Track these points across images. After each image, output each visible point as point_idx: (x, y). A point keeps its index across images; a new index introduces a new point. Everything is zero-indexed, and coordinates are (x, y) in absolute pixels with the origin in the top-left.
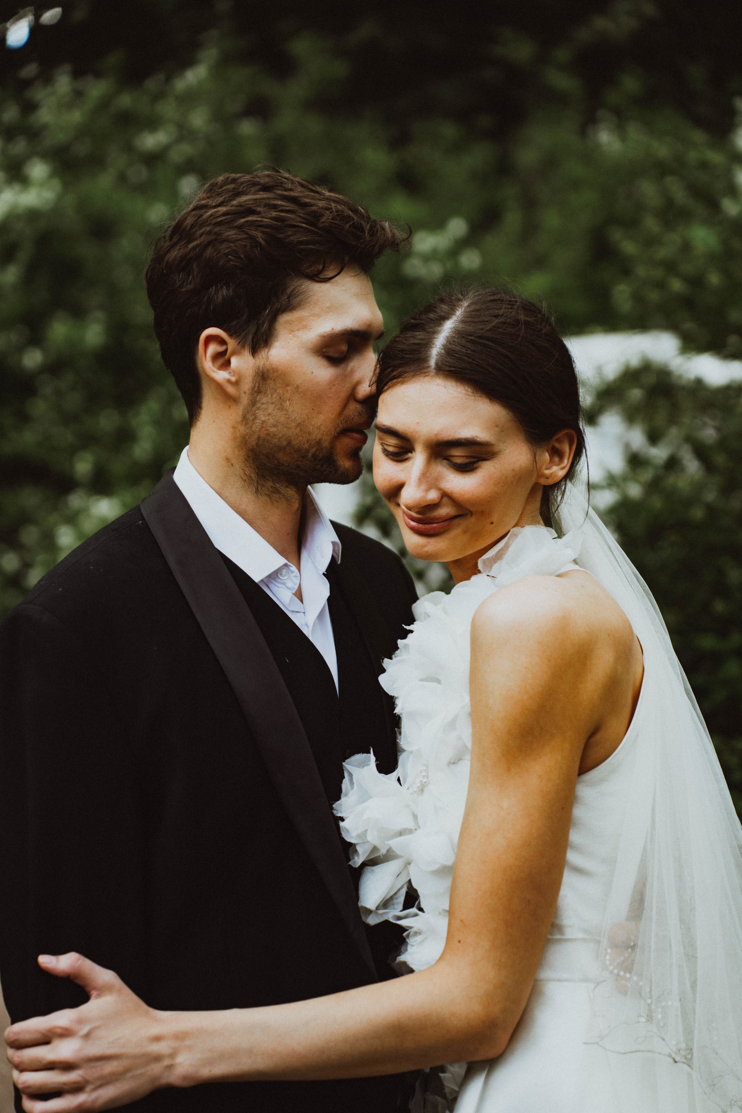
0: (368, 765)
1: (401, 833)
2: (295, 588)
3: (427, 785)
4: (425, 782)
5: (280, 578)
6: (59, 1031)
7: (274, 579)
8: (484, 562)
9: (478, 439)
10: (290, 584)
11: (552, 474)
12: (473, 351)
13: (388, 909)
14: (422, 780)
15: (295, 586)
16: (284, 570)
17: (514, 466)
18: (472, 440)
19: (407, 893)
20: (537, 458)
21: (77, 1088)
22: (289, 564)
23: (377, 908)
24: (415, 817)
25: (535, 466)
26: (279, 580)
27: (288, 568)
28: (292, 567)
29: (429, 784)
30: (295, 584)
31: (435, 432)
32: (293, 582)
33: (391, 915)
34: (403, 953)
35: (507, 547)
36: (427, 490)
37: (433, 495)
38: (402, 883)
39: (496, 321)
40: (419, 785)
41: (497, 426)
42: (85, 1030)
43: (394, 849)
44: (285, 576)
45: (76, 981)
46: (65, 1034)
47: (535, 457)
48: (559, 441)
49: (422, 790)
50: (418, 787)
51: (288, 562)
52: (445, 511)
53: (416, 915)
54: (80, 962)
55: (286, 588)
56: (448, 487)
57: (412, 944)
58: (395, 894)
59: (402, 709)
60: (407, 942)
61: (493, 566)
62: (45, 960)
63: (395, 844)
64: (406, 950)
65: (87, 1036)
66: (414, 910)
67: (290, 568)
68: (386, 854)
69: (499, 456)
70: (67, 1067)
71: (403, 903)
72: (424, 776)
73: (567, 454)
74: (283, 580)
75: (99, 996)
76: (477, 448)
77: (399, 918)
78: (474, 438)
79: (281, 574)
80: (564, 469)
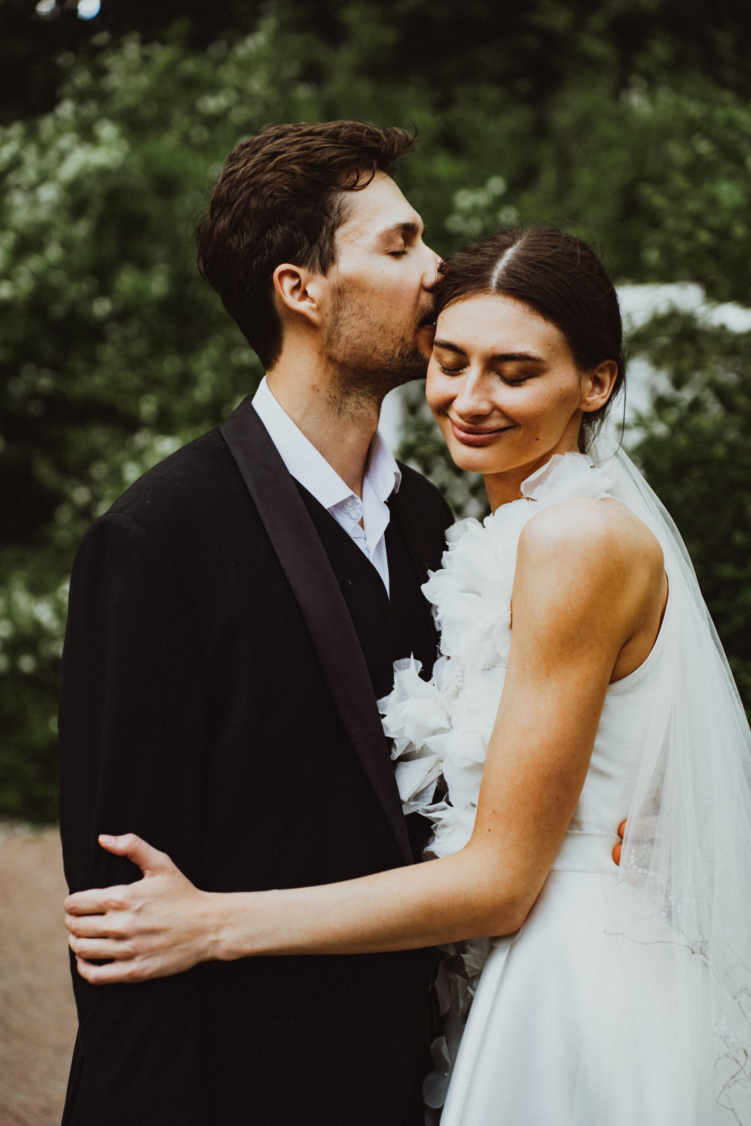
0: (408, 667)
1: (435, 733)
2: (358, 519)
3: (463, 689)
4: (461, 687)
5: (345, 509)
6: (114, 904)
7: (340, 509)
8: (526, 484)
9: (531, 355)
10: (354, 515)
11: (593, 401)
12: (532, 273)
13: (418, 801)
14: (458, 684)
15: (359, 516)
16: (350, 502)
17: (562, 386)
18: (525, 355)
19: (437, 788)
20: (582, 383)
21: (128, 957)
22: (356, 496)
23: (409, 800)
24: (449, 718)
25: (579, 390)
26: (344, 510)
27: (354, 500)
28: (357, 499)
29: (464, 688)
31: (492, 346)
32: (357, 513)
33: (422, 807)
34: (430, 845)
35: (548, 472)
36: (481, 401)
37: (484, 407)
38: (434, 777)
39: (554, 251)
40: (455, 688)
41: (549, 345)
42: (137, 905)
43: (430, 746)
44: (350, 507)
45: (133, 860)
46: (120, 907)
47: (580, 382)
48: (602, 371)
49: (457, 694)
50: (454, 690)
51: (355, 495)
52: (494, 423)
53: (444, 809)
54: (137, 843)
55: (350, 518)
56: (499, 400)
57: (439, 835)
58: (426, 788)
59: (443, 617)
60: (435, 834)
61: (534, 489)
62: (106, 840)
63: (430, 741)
64: (434, 840)
65: (139, 911)
66: (443, 804)
68: (420, 750)
69: (549, 374)
70: (120, 937)
71: (433, 796)
72: (460, 681)
73: (608, 384)
74: (349, 510)
75: (152, 875)
76: (529, 363)
77: (428, 812)
78: (526, 353)
79: (347, 505)
80: (604, 397)
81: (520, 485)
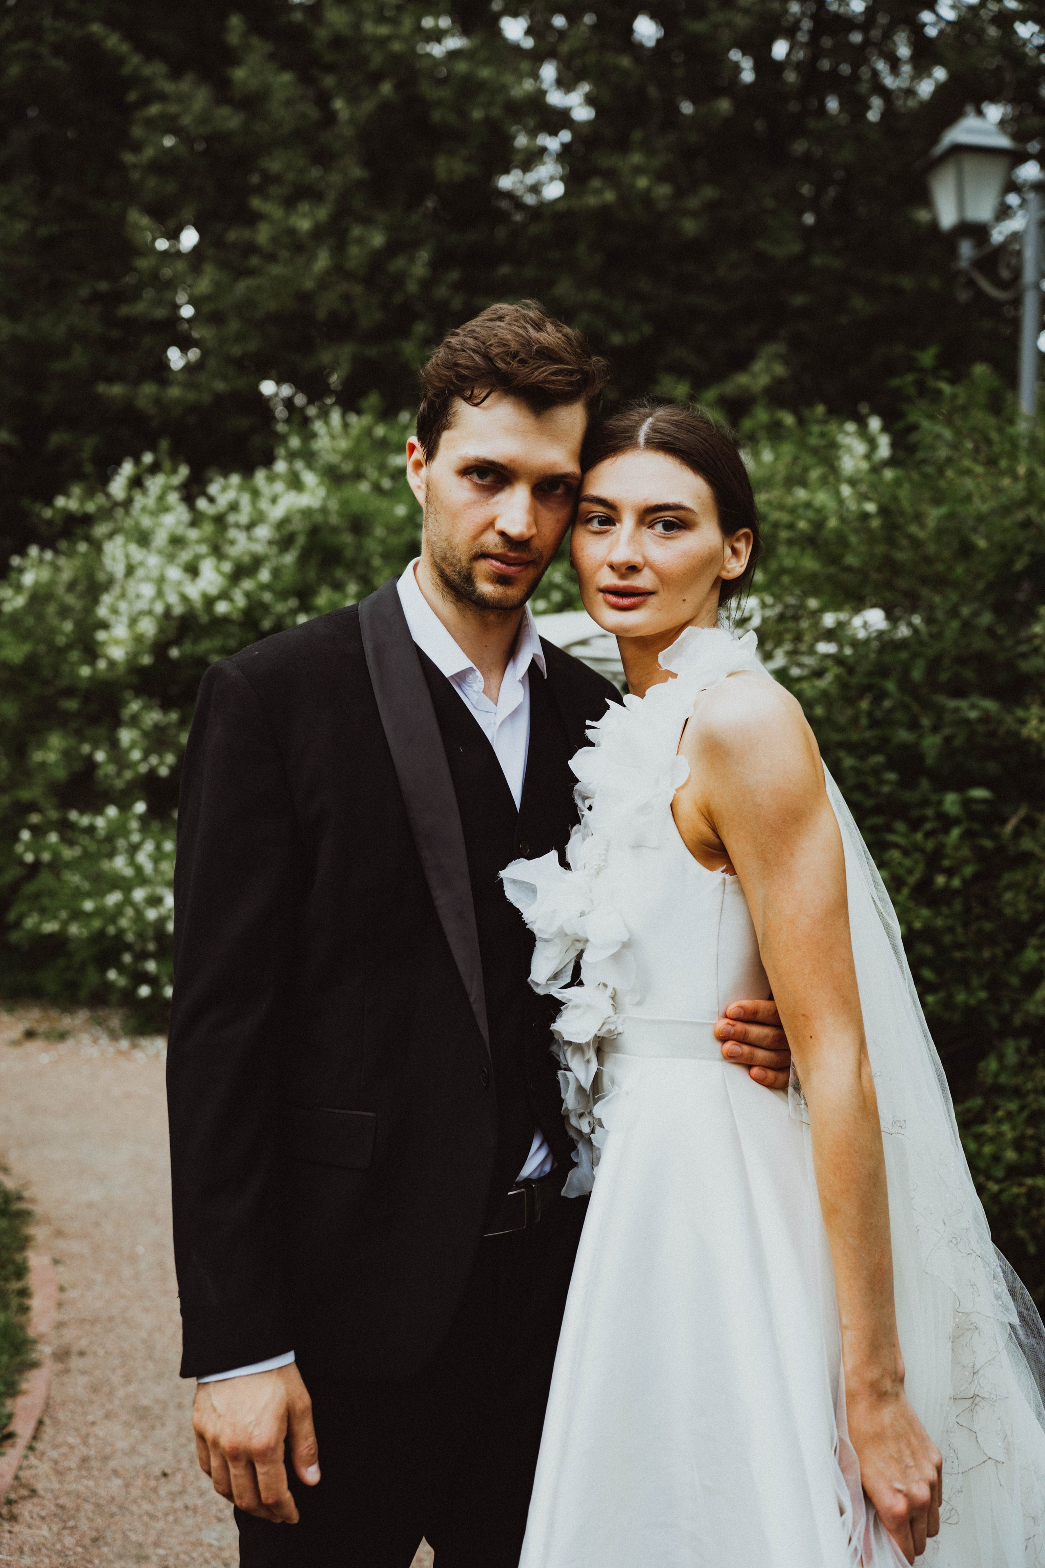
4: (603, 866)
5: (467, 680)
9: (686, 506)
10: (475, 688)
11: (732, 569)
13: (553, 984)
15: (479, 691)
16: (471, 673)
17: (709, 544)
19: (573, 969)
23: (548, 981)
30: (480, 689)
36: (633, 552)
38: (571, 957)
40: (596, 867)
41: (699, 498)
44: (473, 680)
48: (738, 540)
49: (598, 873)
50: (596, 869)
53: (577, 992)
55: (473, 691)
57: (565, 1016)
58: (565, 967)
64: (561, 1018)
67: (476, 673)
69: (699, 528)
71: (571, 975)
73: (744, 554)
76: (681, 513)
78: (680, 503)
79: (469, 676)
80: (742, 566)
81: (658, 657)
